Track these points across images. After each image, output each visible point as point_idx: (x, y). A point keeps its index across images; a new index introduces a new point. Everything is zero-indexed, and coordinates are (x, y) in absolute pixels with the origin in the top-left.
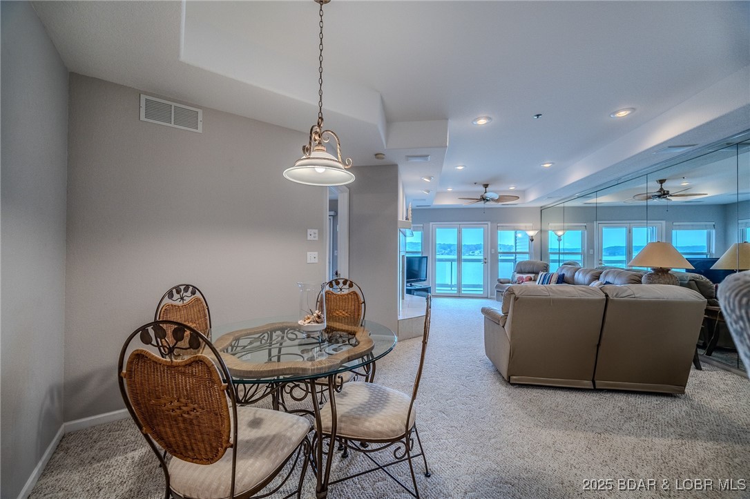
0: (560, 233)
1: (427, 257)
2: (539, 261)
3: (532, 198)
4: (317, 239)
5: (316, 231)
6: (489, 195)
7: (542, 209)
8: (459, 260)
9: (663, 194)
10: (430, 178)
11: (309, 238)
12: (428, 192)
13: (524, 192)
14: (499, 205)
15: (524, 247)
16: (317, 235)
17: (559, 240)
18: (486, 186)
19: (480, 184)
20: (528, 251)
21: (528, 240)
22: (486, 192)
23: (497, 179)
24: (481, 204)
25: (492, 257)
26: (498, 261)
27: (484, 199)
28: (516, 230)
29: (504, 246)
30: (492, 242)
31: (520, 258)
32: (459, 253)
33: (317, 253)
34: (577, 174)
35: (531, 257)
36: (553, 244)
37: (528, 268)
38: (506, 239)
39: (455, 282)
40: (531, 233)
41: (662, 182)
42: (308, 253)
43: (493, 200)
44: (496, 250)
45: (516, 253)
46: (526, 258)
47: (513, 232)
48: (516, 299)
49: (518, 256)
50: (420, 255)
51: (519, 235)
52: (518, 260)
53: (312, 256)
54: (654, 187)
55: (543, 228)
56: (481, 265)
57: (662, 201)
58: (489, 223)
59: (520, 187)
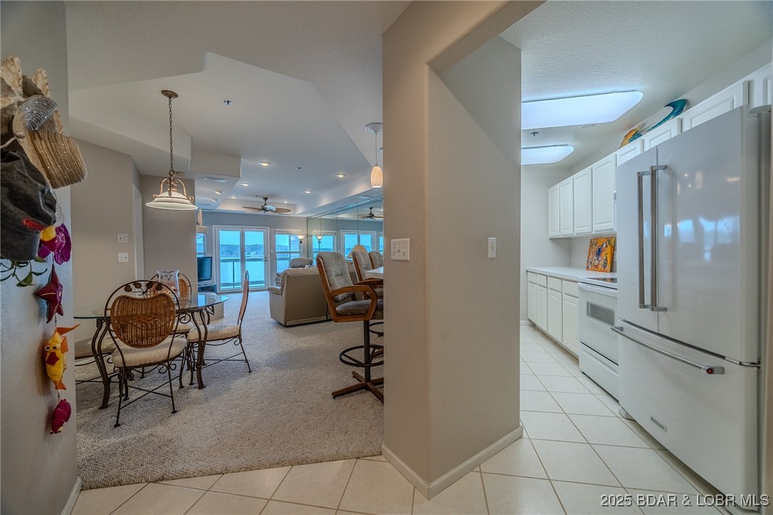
0: (320, 237)
1: (211, 258)
2: (306, 258)
3: (300, 211)
4: (127, 242)
5: (126, 235)
6: (268, 207)
7: (308, 219)
8: (243, 260)
9: (372, 216)
10: (221, 192)
11: (119, 241)
12: (216, 200)
13: (294, 206)
14: (276, 214)
15: (295, 248)
16: (127, 238)
17: (319, 243)
18: (266, 199)
19: (260, 197)
20: (298, 250)
21: (298, 242)
22: (265, 204)
23: (274, 196)
24: (262, 213)
25: (271, 257)
26: (276, 259)
27: (264, 209)
28: (290, 234)
29: (281, 246)
30: (270, 242)
31: (294, 256)
32: (243, 253)
33: (127, 254)
34: (325, 201)
35: (301, 255)
36: (315, 246)
37: (299, 264)
38: (282, 241)
39: (238, 279)
40: (301, 237)
41: (371, 208)
42: (119, 254)
43: (271, 210)
44: (274, 250)
45: (290, 253)
46: (297, 256)
47: (288, 236)
48: (288, 276)
49: (292, 255)
50: (202, 256)
51: (292, 238)
52: (292, 258)
53: (123, 257)
54: (367, 212)
55: (309, 233)
56: (262, 263)
57: (372, 220)
58: (268, 228)
59: (291, 202)
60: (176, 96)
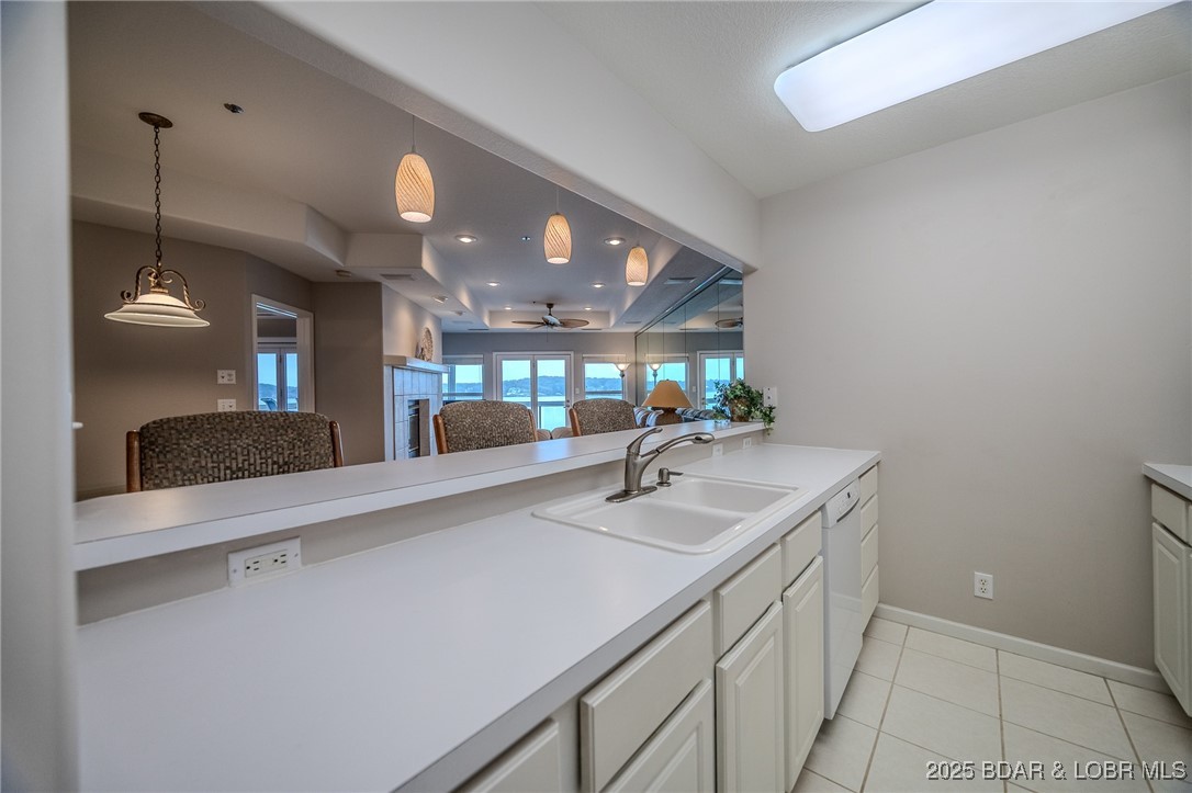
0: (656, 366)
3: (615, 323)
4: (234, 382)
5: (233, 373)
6: (552, 319)
7: (637, 335)
10: (442, 299)
11: (220, 381)
12: (460, 314)
13: (605, 314)
16: (234, 377)
17: (655, 375)
18: (550, 306)
19: (541, 303)
22: (551, 315)
23: (566, 299)
24: (545, 329)
25: (576, 399)
27: (547, 323)
29: (593, 382)
32: (534, 395)
33: (233, 400)
35: (624, 397)
36: (649, 381)
42: (220, 401)
46: (619, 399)
53: (227, 405)
55: (640, 359)
56: (563, 410)
58: (572, 353)
59: (597, 309)
60: (168, 124)
